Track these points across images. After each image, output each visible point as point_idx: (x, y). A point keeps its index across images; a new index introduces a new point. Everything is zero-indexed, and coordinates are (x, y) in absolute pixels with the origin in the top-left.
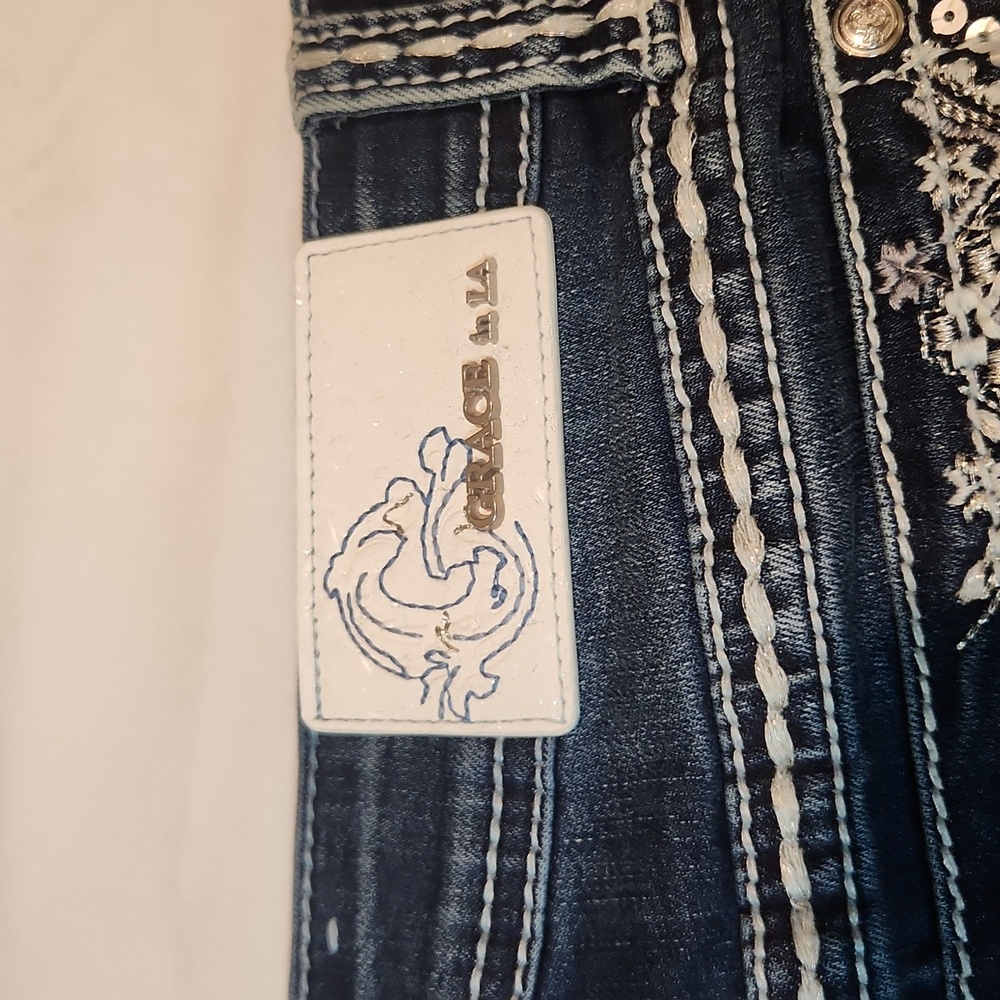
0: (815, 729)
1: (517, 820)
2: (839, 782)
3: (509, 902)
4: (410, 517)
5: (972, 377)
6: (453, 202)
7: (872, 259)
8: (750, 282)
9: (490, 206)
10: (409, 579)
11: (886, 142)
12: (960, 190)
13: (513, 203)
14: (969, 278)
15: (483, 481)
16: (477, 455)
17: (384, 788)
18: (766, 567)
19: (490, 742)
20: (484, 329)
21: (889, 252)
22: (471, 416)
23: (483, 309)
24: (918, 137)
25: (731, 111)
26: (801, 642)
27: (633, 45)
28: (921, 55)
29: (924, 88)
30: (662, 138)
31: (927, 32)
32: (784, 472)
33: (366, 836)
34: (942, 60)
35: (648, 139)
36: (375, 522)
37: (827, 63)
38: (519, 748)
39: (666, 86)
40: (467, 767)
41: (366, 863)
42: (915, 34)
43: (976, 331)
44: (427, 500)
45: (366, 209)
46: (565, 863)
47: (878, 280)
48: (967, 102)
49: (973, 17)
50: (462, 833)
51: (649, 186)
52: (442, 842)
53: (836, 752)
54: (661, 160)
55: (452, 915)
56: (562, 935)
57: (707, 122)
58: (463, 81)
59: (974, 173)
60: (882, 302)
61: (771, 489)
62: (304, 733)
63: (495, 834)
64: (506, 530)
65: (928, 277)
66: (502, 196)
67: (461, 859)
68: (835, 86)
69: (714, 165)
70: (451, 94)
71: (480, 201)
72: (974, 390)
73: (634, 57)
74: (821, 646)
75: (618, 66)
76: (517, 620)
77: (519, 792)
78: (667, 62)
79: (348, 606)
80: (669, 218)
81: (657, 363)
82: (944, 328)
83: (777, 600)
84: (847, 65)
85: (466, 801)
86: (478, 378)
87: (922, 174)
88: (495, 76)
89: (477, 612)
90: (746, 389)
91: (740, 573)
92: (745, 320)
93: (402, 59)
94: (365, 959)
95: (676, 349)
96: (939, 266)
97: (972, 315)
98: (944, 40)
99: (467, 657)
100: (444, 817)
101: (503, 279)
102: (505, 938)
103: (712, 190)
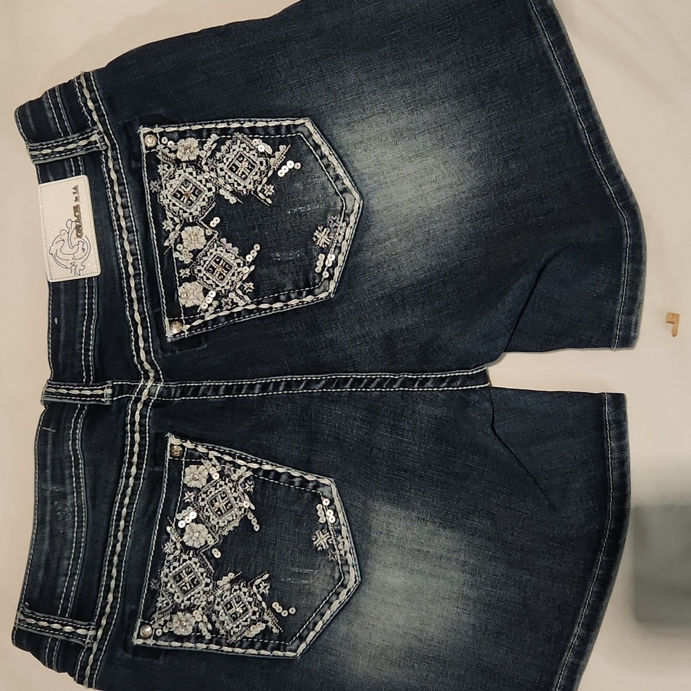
0: (137, 267)
1: (91, 293)
2: (142, 277)
3: (90, 309)
4: (65, 237)
5: (167, 206)
6: (68, 175)
7: (149, 183)
8: (125, 188)
9: (76, 175)
10: (66, 249)
11: (153, 162)
12: (164, 172)
13: (80, 174)
14: (166, 188)
15: (79, 228)
16: (77, 224)
17: (65, 291)
18: (128, 237)
19: (85, 279)
20: (77, 199)
21: (152, 182)
22: (75, 216)
23: (76, 195)
24: (158, 162)
25: (119, 157)
26: (135, 251)
27: (97, 145)
28: (160, 147)
29: (160, 153)
30: (107, 162)
31: (161, 143)
32: (131, 221)
33: (62, 300)
34: (164, 148)
35: (104, 161)
36: (58, 239)
37: (143, 147)
38: (90, 279)
39: (106, 151)
40: (81, 284)
41: (62, 305)
42: (159, 143)
43: (167, 198)
44: (68, 233)
45: (51, 178)
46: (100, 300)
47: (150, 187)
48: (167, 156)
49: (169, 141)
50: (81, 297)
51: (105, 170)
52: (77, 299)
53: (141, 272)
54: (107, 166)
55: (80, 312)
56: (101, 313)
57: (115, 159)
58: (66, 155)
59: (167, 169)
60: (151, 191)
61: (129, 224)
62: (49, 282)
63: (87, 296)
64: (84, 237)
65: (159, 188)
66: (78, 173)
67: (81, 302)
68: (145, 151)
69: (117, 167)
70: (64, 157)
71: (74, 174)
72: (167, 208)
73: (98, 147)
74: (138, 252)
75: (95, 149)
76: (87, 254)
77: (91, 288)
78: (105, 148)
79: (55, 256)
80: (109, 176)
81: (108, 203)
82: (161, 197)
83: (130, 243)
84: (147, 148)
85: (81, 291)
86: (76, 209)
87: (158, 169)
88: (72, 153)
89: (80, 254)
90: (124, 207)
91: (124, 239)
92: (124, 195)
93: (52, 152)
94: (63, 324)
95: (112, 200)
96: (161, 185)
97: (166, 195)
98: (164, 145)
99: (78, 263)
100: (77, 295)
101: (80, 189)
102: (90, 315)
103: (116, 172)
